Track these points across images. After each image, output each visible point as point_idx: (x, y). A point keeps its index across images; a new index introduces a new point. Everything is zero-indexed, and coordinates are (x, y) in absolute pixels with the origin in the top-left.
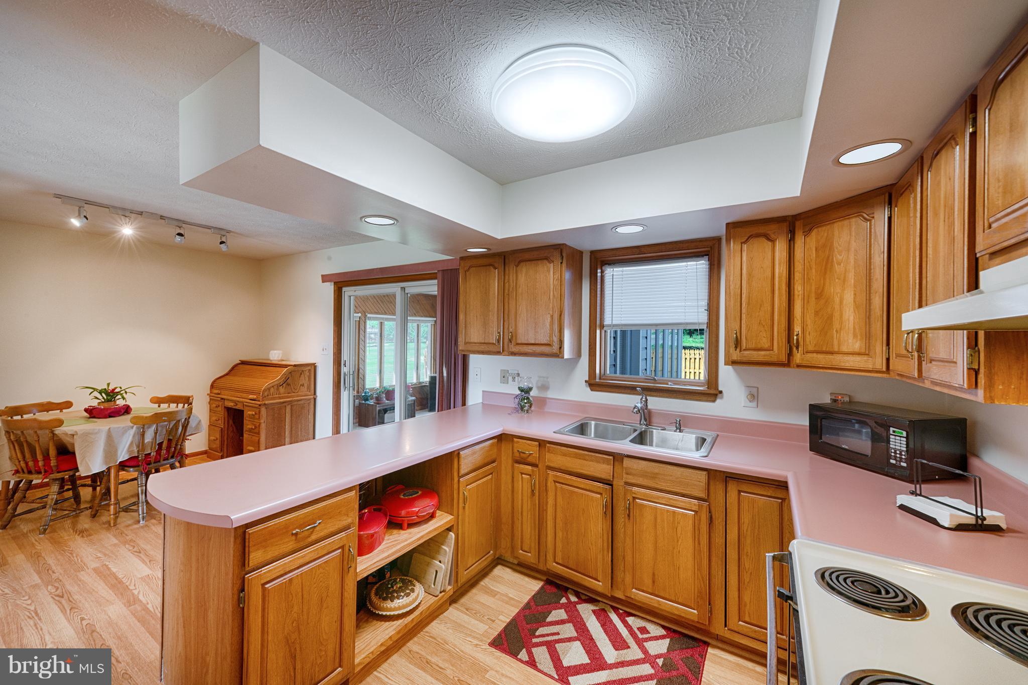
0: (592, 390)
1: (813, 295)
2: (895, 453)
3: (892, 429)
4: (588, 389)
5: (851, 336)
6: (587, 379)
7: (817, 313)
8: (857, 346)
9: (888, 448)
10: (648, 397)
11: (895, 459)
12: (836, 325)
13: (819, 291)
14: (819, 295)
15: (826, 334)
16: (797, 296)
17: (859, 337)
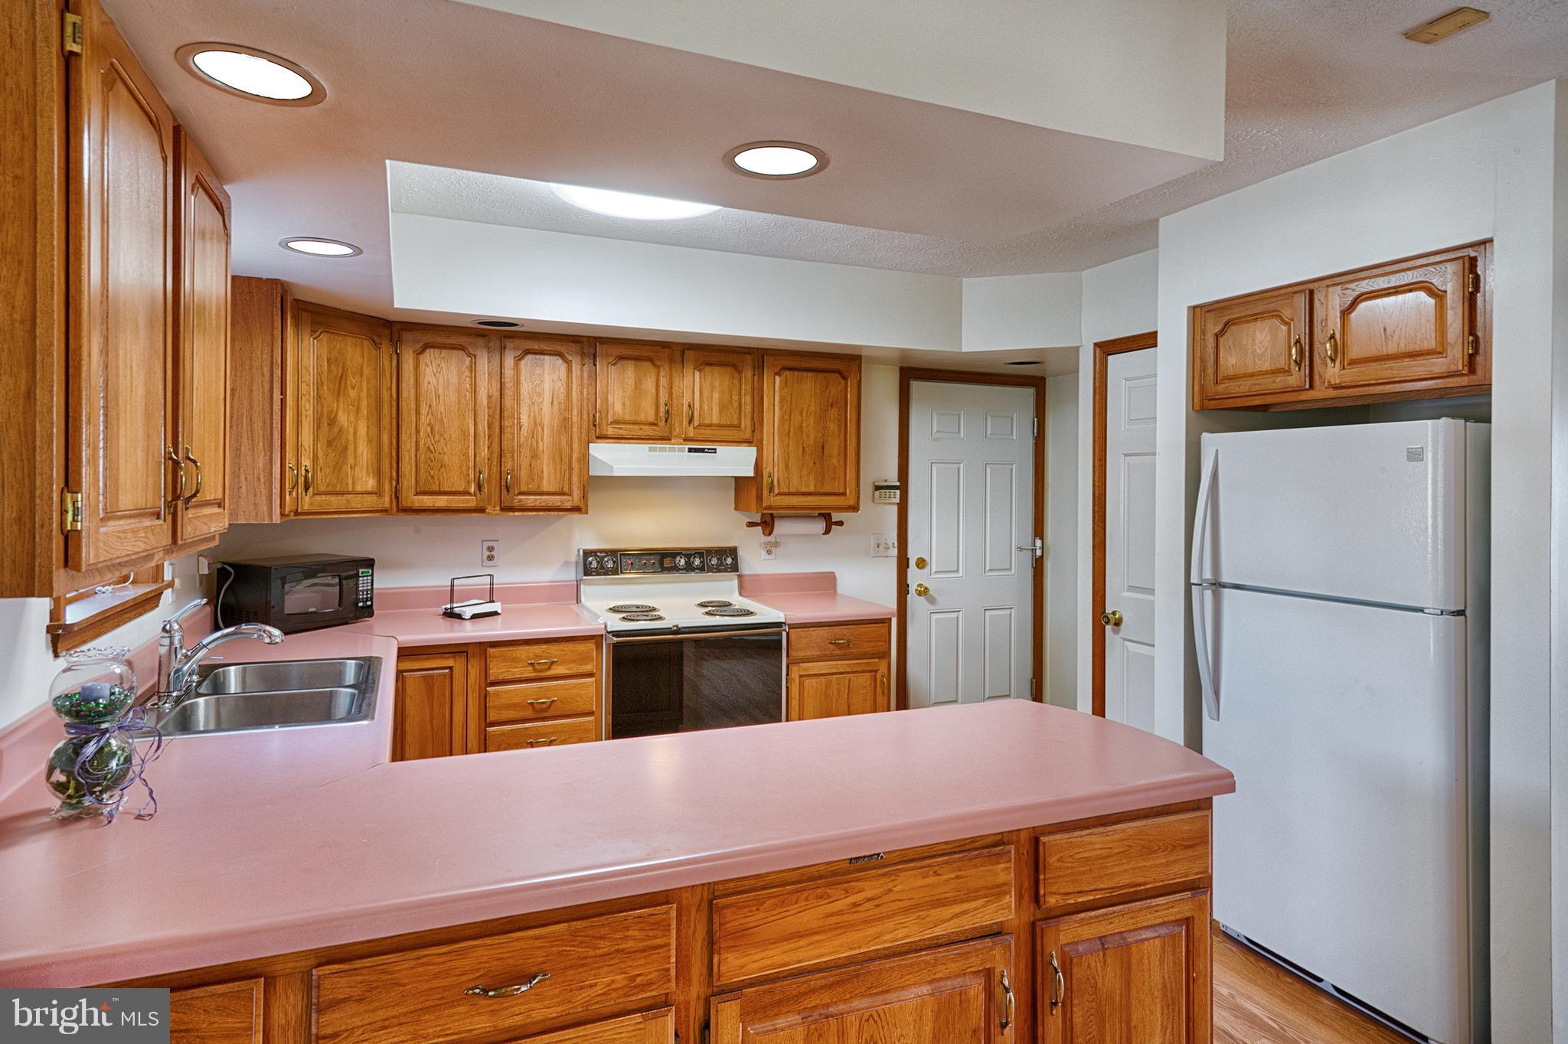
1: (325, 419)
2: (363, 594)
3: (356, 572)
5: (364, 472)
6: (48, 623)
7: (330, 443)
8: (371, 483)
9: (357, 592)
11: (363, 601)
12: (351, 461)
13: (333, 415)
14: (332, 422)
15: (339, 471)
16: (303, 417)
17: (371, 475)
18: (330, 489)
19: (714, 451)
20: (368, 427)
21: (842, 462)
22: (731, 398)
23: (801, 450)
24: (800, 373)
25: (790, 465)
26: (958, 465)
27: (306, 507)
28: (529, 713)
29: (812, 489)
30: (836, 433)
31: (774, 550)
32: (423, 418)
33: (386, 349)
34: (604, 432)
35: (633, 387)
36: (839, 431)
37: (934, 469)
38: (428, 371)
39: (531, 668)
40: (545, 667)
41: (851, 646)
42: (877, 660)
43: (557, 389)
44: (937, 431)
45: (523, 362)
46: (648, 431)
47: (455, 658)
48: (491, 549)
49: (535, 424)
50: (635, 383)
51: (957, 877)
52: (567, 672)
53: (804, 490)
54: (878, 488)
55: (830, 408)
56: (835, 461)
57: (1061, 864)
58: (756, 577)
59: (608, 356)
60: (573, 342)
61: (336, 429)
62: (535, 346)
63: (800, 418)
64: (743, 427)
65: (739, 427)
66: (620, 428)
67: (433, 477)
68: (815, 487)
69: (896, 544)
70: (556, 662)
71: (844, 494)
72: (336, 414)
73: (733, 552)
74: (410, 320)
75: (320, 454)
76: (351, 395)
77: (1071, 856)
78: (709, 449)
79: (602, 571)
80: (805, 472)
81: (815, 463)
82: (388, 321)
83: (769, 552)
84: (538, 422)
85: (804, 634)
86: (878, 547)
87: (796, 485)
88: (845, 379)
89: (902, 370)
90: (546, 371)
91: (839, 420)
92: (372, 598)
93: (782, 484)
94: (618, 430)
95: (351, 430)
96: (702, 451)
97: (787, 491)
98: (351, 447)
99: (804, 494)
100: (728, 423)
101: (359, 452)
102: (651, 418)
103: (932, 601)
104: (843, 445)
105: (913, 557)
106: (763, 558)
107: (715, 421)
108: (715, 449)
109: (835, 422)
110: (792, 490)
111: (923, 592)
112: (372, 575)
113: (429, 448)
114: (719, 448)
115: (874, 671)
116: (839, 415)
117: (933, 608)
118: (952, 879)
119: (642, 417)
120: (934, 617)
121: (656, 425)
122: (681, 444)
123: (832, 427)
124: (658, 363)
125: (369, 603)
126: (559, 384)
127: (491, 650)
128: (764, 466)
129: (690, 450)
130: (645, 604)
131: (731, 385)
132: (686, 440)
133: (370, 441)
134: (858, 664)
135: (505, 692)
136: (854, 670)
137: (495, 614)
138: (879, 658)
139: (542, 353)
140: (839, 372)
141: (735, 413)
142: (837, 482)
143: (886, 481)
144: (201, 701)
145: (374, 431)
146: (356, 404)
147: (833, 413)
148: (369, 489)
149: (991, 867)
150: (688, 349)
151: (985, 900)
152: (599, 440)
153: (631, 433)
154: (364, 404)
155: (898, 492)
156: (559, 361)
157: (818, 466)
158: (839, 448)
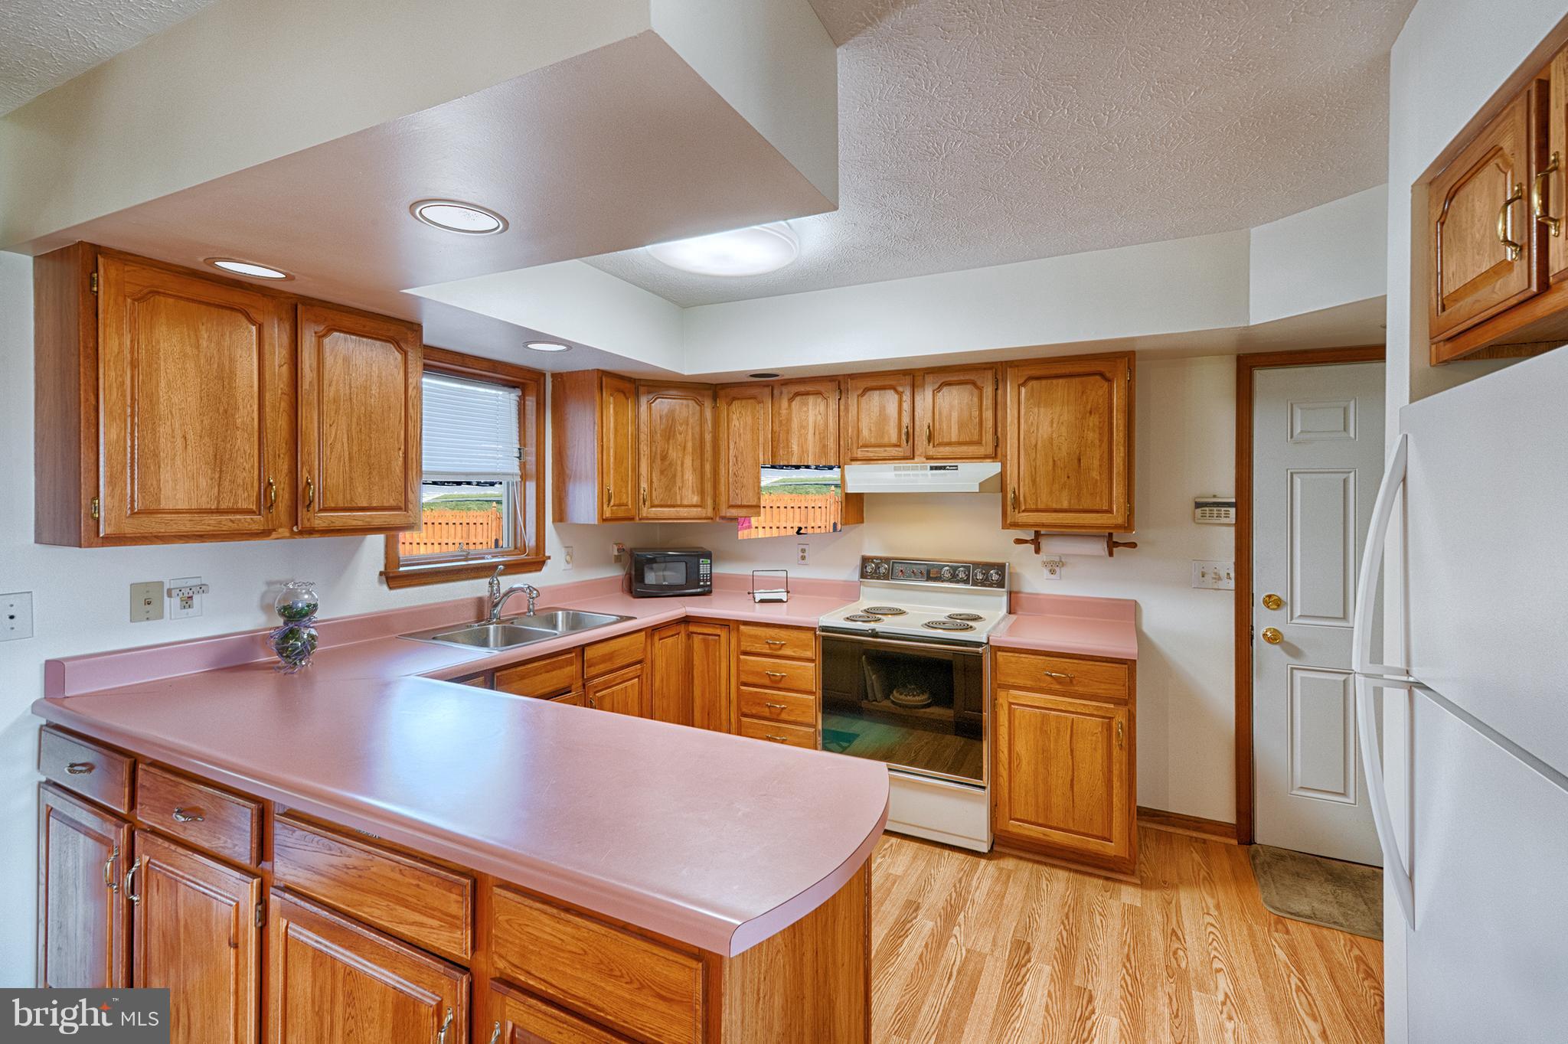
0: (390, 588)
1: (659, 456)
2: (703, 577)
3: (701, 560)
4: (385, 587)
5: (690, 491)
6: (382, 569)
7: (662, 472)
8: (695, 499)
9: (698, 574)
10: (499, 578)
11: (703, 581)
12: (679, 483)
13: (664, 454)
14: (664, 458)
15: (670, 491)
16: (642, 455)
17: (696, 493)
18: (662, 503)
19: (956, 468)
20: (693, 460)
21: (1105, 476)
22: (971, 414)
23: (1051, 463)
24: (1049, 381)
25: (1038, 479)
26: (1345, 475)
27: (645, 515)
28: (766, 682)
29: (1065, 505)
30: (1097, 442)
31: (1057, 569)
32: (731, 452)
33: (708, 405)
34: (855, 455)
35: (878, 414)
36: (1101, 441)
37: (1297, 480)
38: (734, 417)
39: (767, 646)
40: (777, 647)
41: (1075, 682)
42: (1112, 706)
43: (818, 422)
44: (1302, 432)
45: (794, 402)
46: (894, 452)
47: (721, 628)
48: (803, 551)
49: (803, 451)
50: (880, 411)
51: (418, 886)
52: (793, 654)
53: (1055, 506)
54: (1198, 505)
55: (1088, 414)
56: (1095, 474)
57: (508, 927)
58: (1035, 597)
59: (857, 389)
60: (830, 381)
61: (667, 463)
62: (802, 388)
63: (1050, 430)
64: (984, 442)
65: (981, 443)
66: (867, 451)
67: (737, 495)
68: (1070, 503)
69: (1233, 575)
70: (784, 644)
71: (1110, 511)
72: (667, 453)
73: (1001, 568)
74: (730, 381)
75: (655, 479)
76: (679, 439)
77: (520, 925)
78: (950, 466)
79: (876, 575)
80: (1056, 486)
81: (1068, 477)
82: (712, 384)
83: (1052, 572)
84: (805, 450)
85: (1013, 659)
86: (1203, 576)
87: (1044, 500)
88: (1109, 380)
89: (1240, 359)
90: (810, 407)
91: (1100, 428)
92: (711, 580)
93: (1028, 499)
94: (866, 453)
95: (679, 463)
96: (943, 468)
97: (1033, 507)
98: (679, 474)
99: (1056, 511)
100: (968, 440)
101: (686, 477)
102: (894, 439)
103: (1293, 651)
104: (1106, 455)
105: (1259, 593)
106: (1046, 578)
107: (954, 439)
108: (957, 466)
109: (1094, 431)
110: (1041, 506)
111: (1275, 638)
112: (711, 564)
113: (735, 474)
114: (959, 465)
115: (1110, 718)
116: (1100, 422)
117: (1296, 663)
118: (412, 884)
119: (886, 440)
120: (1298, 674)
121: (899, 446)
122: (924, 463)
123: (1092, 436)
124: (900, 389)
125: (709, 583)
126: (819, 417)
127: (742, 627)
128: (1008, 482)
129: (932, 468)
130: (896, 607)
131: (970, 402)
132: (929, 458)
133: (694, 470)
134: (1084, 705)
135: (751, 661)
136: (1079, 711)
137: (780, 601)
138: (1115, 704)
139: (807, 394)
140: (1102, 375)
141: (975, 429)
142: (1098, 498)
143: (1215, 496)
144: (491, 627)
145: (698, 463)
146: (683, 445)
147: (1093, 420)
148: (694, 503)
149: (444, 892)
150: (928, 373)
151: (439, 922)
152: (853, 463)
153: (877, 455)
154: (690, 445)
155: (1232, 511)
156: (819, 400)
157: (1073, 481)
158: (1101, 459)
